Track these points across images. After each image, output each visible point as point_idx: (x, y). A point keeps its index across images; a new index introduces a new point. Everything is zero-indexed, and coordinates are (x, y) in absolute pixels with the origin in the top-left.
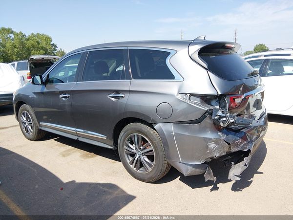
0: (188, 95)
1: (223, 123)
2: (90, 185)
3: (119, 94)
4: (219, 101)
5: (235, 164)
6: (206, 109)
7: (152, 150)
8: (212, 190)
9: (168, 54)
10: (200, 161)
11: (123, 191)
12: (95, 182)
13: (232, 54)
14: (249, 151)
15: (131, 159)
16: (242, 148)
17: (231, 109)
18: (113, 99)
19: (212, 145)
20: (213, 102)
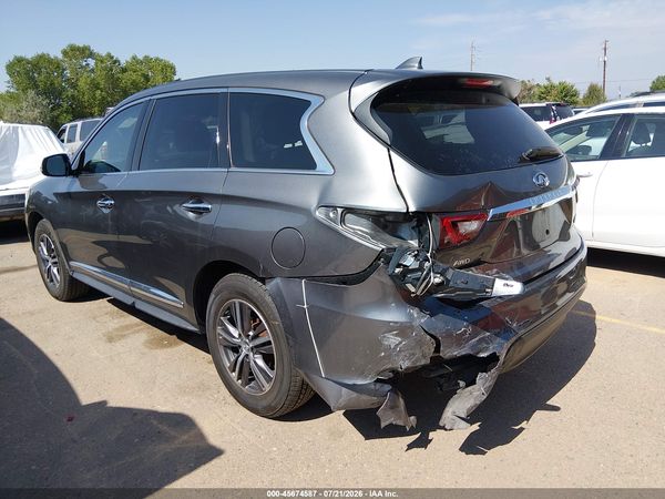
0: (340, 210)
1: (415, 286)
2: (135, 414)
3: (201, 202)
4: (417, 226)
5: (467, 386)
6: (380, 247)
7: (269, 343)
8: (410, 447)
9: (307, 104)
10: (366, 377)
11: (201, 436)
12: (150, 408)
13: (502, 105)
14: (494, 358)
15: (233, 357)
16: (473, 347)
17: (443, 248)
18: (191, 215)
19: (392, 340)
20: (405, 230)
